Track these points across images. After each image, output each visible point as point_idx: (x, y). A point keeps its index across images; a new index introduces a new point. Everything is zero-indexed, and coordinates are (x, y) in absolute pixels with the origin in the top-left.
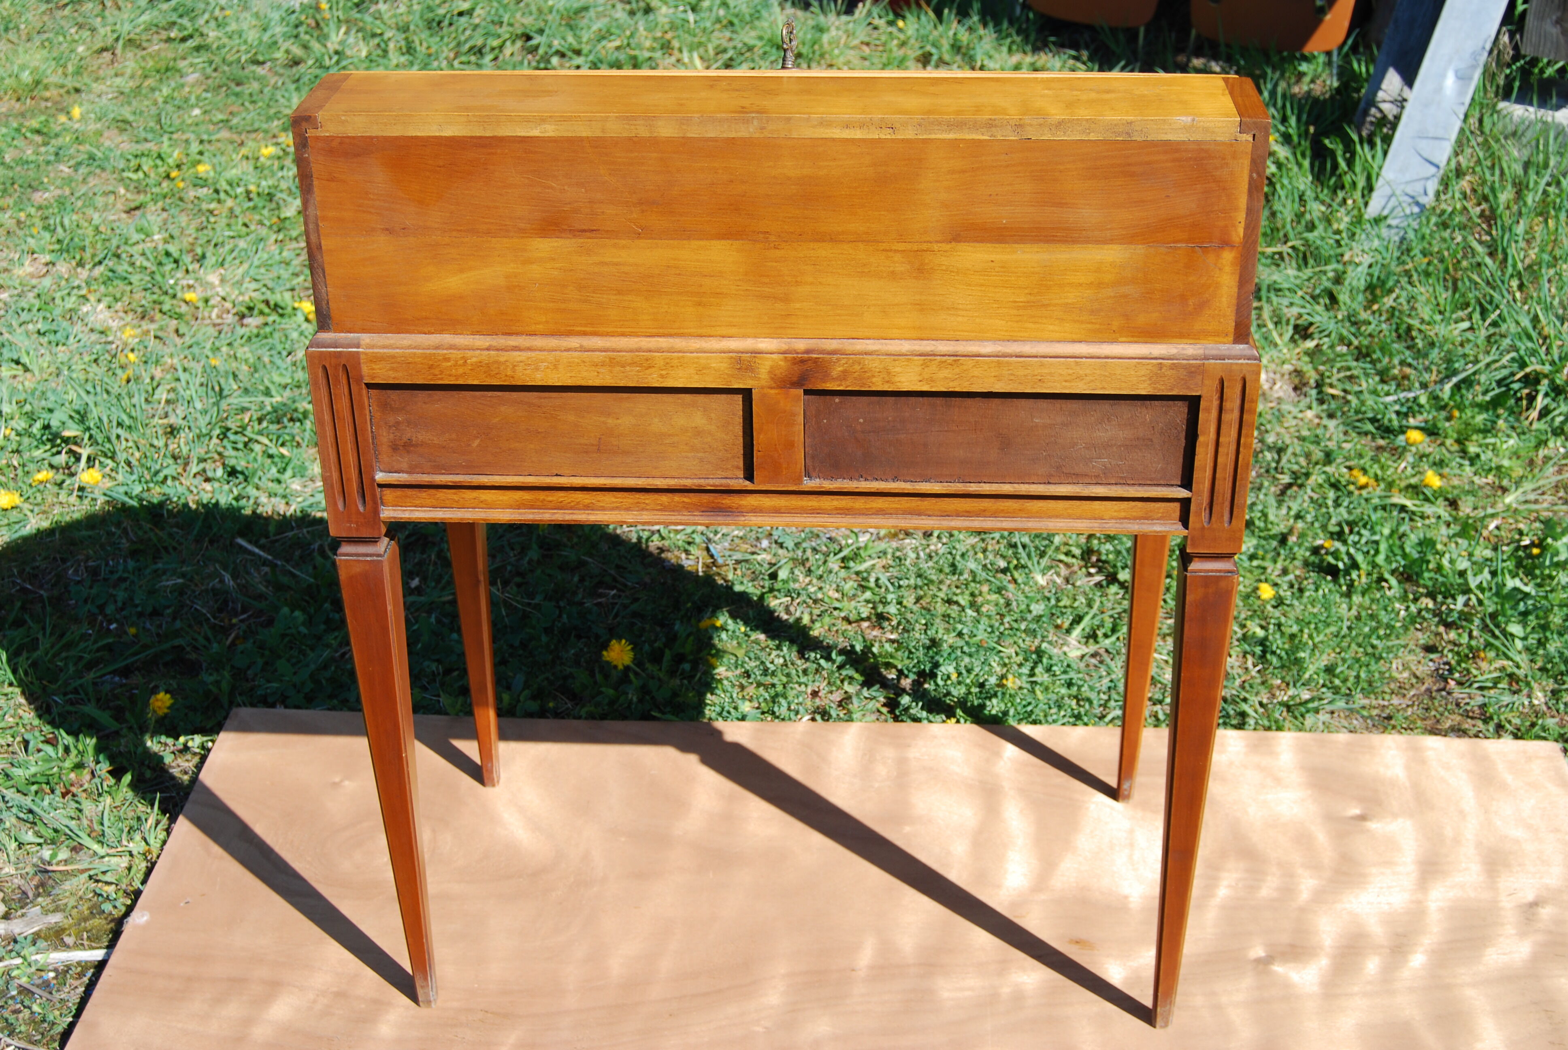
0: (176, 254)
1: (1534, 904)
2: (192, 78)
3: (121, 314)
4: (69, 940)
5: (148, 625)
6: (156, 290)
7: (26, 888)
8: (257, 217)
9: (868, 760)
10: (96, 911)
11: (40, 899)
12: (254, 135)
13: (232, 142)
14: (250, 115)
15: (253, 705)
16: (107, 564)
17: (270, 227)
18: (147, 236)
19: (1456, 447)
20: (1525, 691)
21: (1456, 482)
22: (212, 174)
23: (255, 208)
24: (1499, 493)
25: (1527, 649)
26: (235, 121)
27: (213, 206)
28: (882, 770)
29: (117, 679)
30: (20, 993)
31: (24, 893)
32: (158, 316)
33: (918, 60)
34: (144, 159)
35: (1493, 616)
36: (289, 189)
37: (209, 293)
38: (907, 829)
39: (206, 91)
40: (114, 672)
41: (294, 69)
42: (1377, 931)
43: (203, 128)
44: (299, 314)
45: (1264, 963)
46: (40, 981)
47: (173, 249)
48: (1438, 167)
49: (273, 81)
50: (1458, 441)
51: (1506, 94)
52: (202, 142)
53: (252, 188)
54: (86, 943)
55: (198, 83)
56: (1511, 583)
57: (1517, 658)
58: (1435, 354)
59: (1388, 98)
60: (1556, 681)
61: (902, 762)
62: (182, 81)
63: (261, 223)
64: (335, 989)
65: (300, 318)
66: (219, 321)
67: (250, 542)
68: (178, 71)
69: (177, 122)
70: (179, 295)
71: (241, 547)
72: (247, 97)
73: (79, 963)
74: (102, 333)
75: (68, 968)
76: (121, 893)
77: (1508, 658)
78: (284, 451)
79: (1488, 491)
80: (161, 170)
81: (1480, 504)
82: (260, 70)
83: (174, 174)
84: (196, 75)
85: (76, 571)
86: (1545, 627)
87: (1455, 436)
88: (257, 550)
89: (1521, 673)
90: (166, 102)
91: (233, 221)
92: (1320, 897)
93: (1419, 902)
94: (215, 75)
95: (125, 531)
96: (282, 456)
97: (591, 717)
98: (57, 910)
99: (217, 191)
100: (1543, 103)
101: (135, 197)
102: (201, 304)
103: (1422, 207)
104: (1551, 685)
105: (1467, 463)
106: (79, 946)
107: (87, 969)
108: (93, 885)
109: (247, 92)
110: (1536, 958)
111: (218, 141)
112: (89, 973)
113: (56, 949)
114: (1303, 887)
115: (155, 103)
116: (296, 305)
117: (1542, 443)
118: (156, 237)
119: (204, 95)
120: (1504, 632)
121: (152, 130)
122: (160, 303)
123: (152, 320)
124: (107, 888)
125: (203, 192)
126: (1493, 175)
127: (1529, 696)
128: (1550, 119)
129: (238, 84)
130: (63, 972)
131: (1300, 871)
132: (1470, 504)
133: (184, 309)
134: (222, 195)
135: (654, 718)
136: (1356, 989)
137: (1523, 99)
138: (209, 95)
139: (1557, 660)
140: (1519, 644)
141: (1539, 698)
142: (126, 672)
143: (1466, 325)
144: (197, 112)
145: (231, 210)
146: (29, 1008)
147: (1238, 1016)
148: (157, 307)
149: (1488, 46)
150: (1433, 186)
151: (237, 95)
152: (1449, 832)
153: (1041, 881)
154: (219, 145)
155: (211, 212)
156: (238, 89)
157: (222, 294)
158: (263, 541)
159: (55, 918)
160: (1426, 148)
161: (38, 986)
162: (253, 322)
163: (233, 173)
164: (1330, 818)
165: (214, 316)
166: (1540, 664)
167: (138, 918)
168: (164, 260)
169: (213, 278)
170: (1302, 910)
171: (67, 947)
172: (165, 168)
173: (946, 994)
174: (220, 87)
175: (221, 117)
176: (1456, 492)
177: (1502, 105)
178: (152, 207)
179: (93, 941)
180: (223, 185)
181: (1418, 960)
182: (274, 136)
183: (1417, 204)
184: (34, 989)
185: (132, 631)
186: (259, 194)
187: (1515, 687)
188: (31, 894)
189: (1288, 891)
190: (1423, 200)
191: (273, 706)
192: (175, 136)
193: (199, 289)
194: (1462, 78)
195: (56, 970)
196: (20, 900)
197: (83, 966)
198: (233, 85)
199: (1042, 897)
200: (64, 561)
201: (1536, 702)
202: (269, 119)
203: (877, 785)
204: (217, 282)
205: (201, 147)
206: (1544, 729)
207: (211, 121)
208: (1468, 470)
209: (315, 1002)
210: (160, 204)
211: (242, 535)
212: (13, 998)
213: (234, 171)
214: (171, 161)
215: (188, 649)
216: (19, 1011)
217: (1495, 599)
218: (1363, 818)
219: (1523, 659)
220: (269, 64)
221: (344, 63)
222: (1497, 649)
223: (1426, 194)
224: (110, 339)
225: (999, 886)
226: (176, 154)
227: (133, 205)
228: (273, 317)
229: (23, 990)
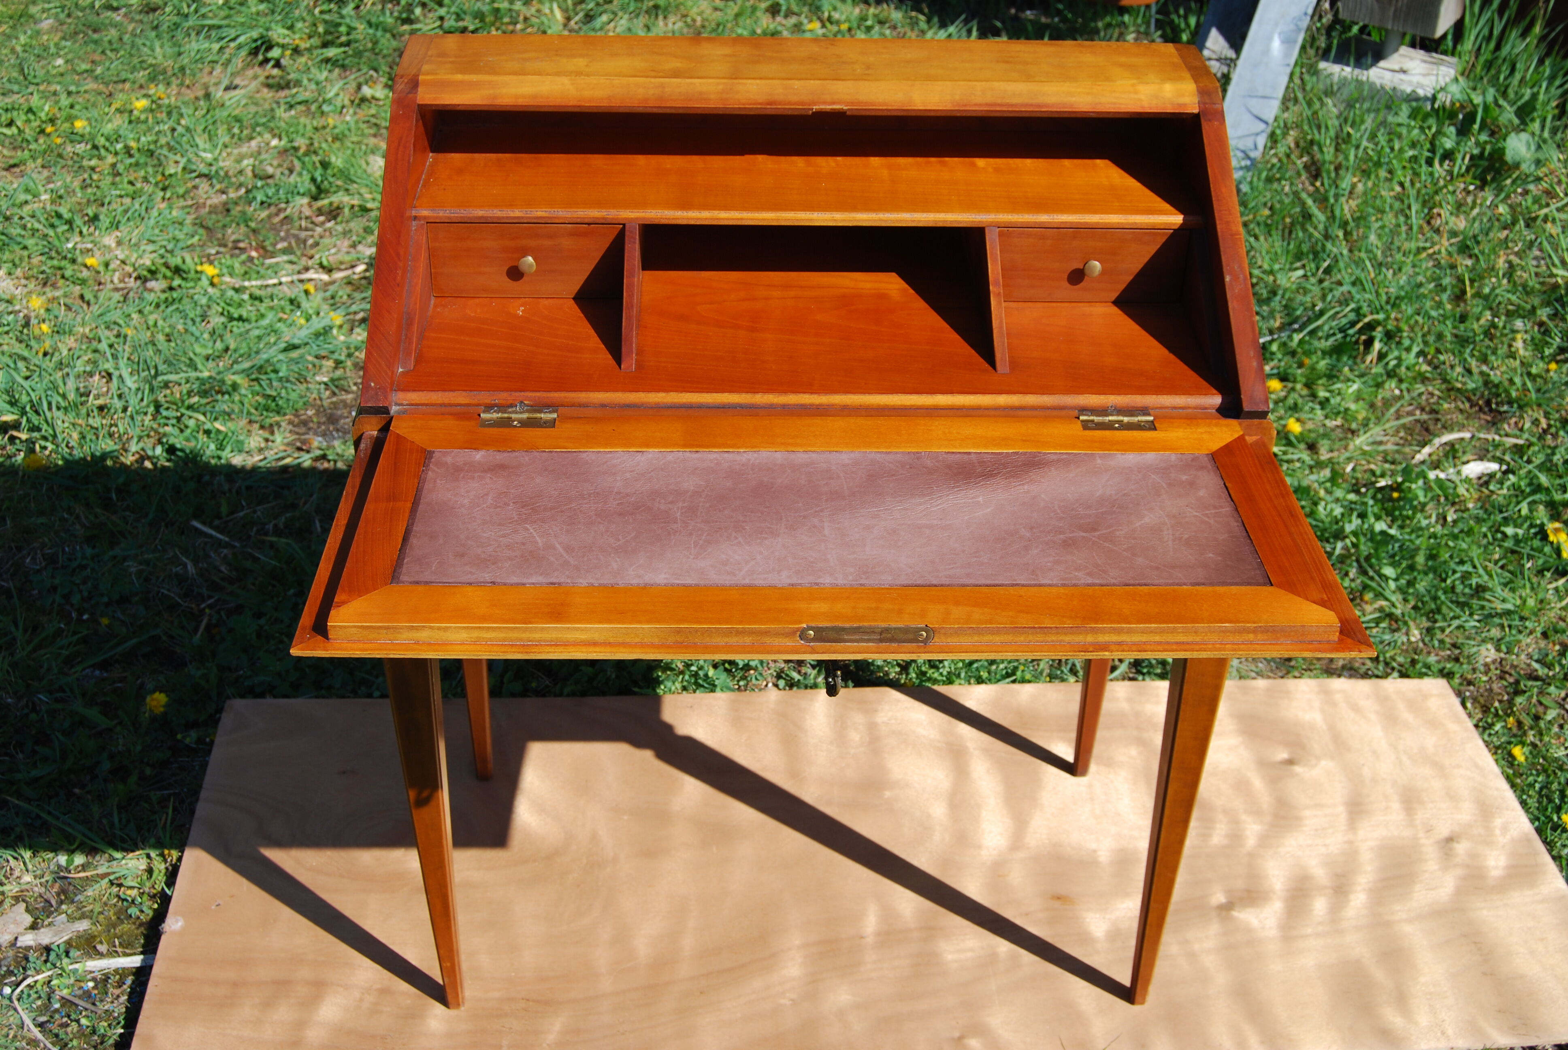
0: (67, 216)
1: (1450, 840)
2: (46, 24)
3: (23, 282)
4: (103, 948)
5: (119, 614)
6: (53, 254)
7: (48, 896)
8: (142, 173)
9: (840, 726)
10: (123, 915)
11: (64, 907)
12: (120, 86)
13: (100, 94)
14: (115, 66)
15: (242, 696)
16: (63, 551)
17: (157, 184)
18: (34, 196)
19: (1305, 392)
20: (1404, 630)
21: (1310, 426)
22: (88, 129)
23: (137, 164)
24: (1350, 436)
25: (1399, 589)
26: (99, 70)
27: (93, 162)
28: (855, 736)
29: (97, 673)
30: (62, 1006)
31: (47, 901)
32: (61, 282)
33: (767, 10)
34: (15, 113)
35: (1368, 558)
36: (168, 144)
37: (108, 257)
38: (887, 794)
39: (63, 38)
40: (94, 666)
41: (151, 16)
42: (1320, 874)
43: (68, 78)
44: (204, 278)
45: (1227, 908)
46: (80, 992)
47: (64, 211)
48: (1266, 123)
49: (130, 28)
50: (1307, 385)
51: (1325, 55)
52: (69, 93)
53: (133, 144)
54: (119, 950)
55: (52, 30)
56: (1380, 526)
57: (1393, 598)
58: (1276, 303)
59: (1214, 56)
60: (1428, 619)
61: (872, 727)
62: (38, 27)
63: (146, 180)
64: (378, 986)
65: (205, 282)
66: (122, 285)
67: (204, 523)
68: (31, 16)
69: (41, 73)
70: (80, 260)
71: (196, 529)
72: (106, 45)
73: (116, 971)
74: (8, 302)
75: (106, 978)
76: (145, 897)
77: (1386, 599)
78: (217, 425)
79: (1339, 433)
80: (35, 124)
81: (1336, 447)
82: (117, 17)
83: (49, 129)
84: (51, 21)
85: (34, 559)
86: (1412, 568)
87: (1304, 380)
88: (213, 533)
89: (1398, 612)
90: (25, 51)
91: (118, 179)
92: (1265, 841)
93: (1351, 843)
94: (69, 21)
95: (78, 517)
96: (218, 431)
97: (573, 694)
98: (83, 916)
99: (95, 147)
100: (1359, 63)
101: (12, 153)
102: (101, 269)
103: (1252, 160)
104: (1426, 624)
105: (1318, 407)
106: (112, 953)
107: (126, 976)
108: (115, 890)
109: (106, 39)
110: (1459, 892)
111: (86, 92)
112: (129, 980)
113: (90, 957)
114: (1248, 833)
115: (13, 50)
116: (199, 268)
117: (1379, 385)
118: (43, 197)
119: (63, 43)
120: (1381, 576)
121: (17, 82)
122: (60, 268)
123: (54, 286)
124: (129, 892)
125: (81, 148)
126: (1320, 133)
127: (1407, 634)
128: (1364, 79)
129: (95, 31)
130: (103, 981)
131: (1244, 817)
132: (1327, 447)
133: (85, 273)
134: (103, 151)
135: (635, 694)
136: (1309, 931)
137: (1340, 59)
138: (68, 44)
139: (1427, 599)
140: (1392, 585)
141: (1415, 635)
142: (104, 665)
143: (1300, 272)
144: (60, 62)
145: (114, 165)
146: (78, 1021)
147: (1210, 962)
148: (59, 272)
149: (1310, 11)
150: (1262, 141)
151: (96, 42)
152: (1366, 772)
153: (1017, 841)
154: (87, 96)
155: (93, 169)
156: (96, 36)
157: (121, 256)
158: (217, 522)
159: (83, 926)
160: (1256, 105)
161: (80, 997)
162: (156, 285)
163: (108, 128)
164: (1263, 764)
165: (116, 280)
166: (1412, 603)
167: (173, 924)
168: (56, 221)
169: (109, 240)
170: (1251, 855)
171: (101, 955)
172: (38, 123)
173: (950, 957)
174: (76, 33)
175: (84, 66)
176: (1313, 435)
177: (1322, 65)
178: (31, 164)
179: (127, 948)
180: (101, 141)
181: (1358, 900)
182: (141, 87)
183: (1249, 158)
184: (77, 1001)
185: (105, 621)
186: (139, 150)
187: (1394, 626)
188: (54, 902)
189: (1236, 837)
190: (1253, 155)
191: (261, 695)
192: (42, 88)
193: (97, 253)
194: (1287, 41)
195: (94, 979)
196: (44, 908)
197: (122, 973)
198: (90, 32)
199: (1021, 855)
200: (19, 549)
201: (1413, 639)
202: (134, 70)
203: (852, 751)
204: (114, 245)
205: (70, 100)
206: (1428, 667)
207: (74, 70)
208: (1319, 413)
209: (361, 1000)
210: (39, 161)
211: (196, 517)
212: (57, 1011)
213: (110, 126)
214: (43, 115)
215: (164, 638)
216: (67, 1025)
217: (1369, 544)
218: (1290, 762)
219: (1396, 598)
220: (124, 10)
221: (203, 11)
222: (1374, 590)
223: (1256, 147)
224: (17, 308)
225: (979, 847)
226: (47, 108)
227: (12, 162)
228: (177, 282)
229: (65, 1001)
